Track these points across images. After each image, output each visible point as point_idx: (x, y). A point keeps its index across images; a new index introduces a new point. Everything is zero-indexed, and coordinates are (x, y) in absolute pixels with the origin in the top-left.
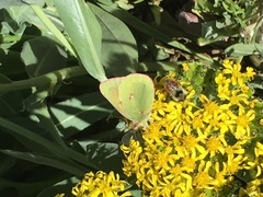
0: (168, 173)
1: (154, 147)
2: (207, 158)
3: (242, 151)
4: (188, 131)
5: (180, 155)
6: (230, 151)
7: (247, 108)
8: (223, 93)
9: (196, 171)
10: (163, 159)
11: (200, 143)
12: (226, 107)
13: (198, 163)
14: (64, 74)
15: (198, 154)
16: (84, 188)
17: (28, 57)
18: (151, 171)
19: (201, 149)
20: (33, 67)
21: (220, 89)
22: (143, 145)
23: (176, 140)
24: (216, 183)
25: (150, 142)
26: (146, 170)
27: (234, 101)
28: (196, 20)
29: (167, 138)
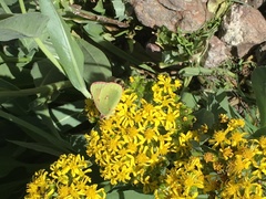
0: (117, 154)
1: (108, 136)
2: (145, 144)
3: (170, 139)
4: (132, 124)
5: (126, 141)
6: (162, 139)
7: (174, 109)
8: (157, 98)
9: (137, 153)
10: (114, 144)
11: (140, 133)
12: (159, 107)
13: (139, 147)
15: (139, 141)
16: (59, 165)
18: (105, 153)
19: (141, 137)
21: (155, 94)
22: (100, 134)
23: (123, 131)
24: (151, 161)
25: (105, 132)
26: (102, 152)
27: (165, 103)
28: (158, 50)
29: (117, 129)
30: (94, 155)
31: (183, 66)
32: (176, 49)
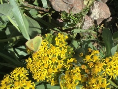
0: (39, 68)
1: (36, 60)
2: (52, 64)
3: (63, 62)
4: (46, 55)
5: (44, 63)
6: (59, 62)
7: (65, 48)
8: (57, 43)
9: (48, 68)
10: (38, 64)
11: (50, 59)
12: (58, 48)
13: (49, 65)
14: (18, 38)
15: (49, 62)
16: (14, 72)
17: (8, 32)
18: (34, 68)
19: (50, 61)
20: (9, 35)
21: (56, 42)
22: (32, 59)
23: (42, 58)
24: (55, 72)
25: (35, 59)
26: (33, 67)
27: (61, 46)
28: (62, 21)
29: (40, 57)
30: (30, 69)
31: (73, 29)
32: (70, 21)
